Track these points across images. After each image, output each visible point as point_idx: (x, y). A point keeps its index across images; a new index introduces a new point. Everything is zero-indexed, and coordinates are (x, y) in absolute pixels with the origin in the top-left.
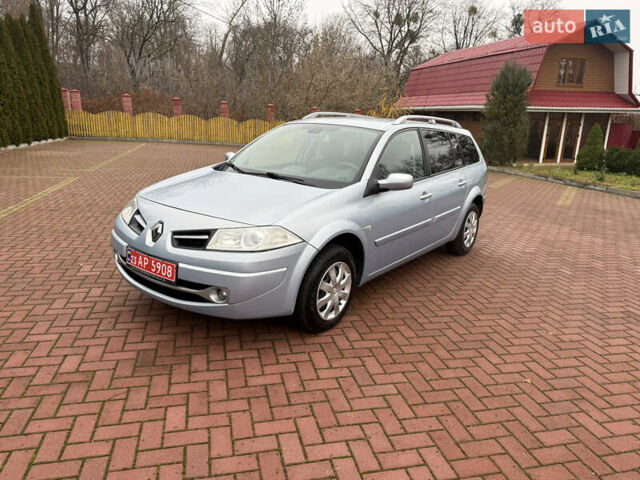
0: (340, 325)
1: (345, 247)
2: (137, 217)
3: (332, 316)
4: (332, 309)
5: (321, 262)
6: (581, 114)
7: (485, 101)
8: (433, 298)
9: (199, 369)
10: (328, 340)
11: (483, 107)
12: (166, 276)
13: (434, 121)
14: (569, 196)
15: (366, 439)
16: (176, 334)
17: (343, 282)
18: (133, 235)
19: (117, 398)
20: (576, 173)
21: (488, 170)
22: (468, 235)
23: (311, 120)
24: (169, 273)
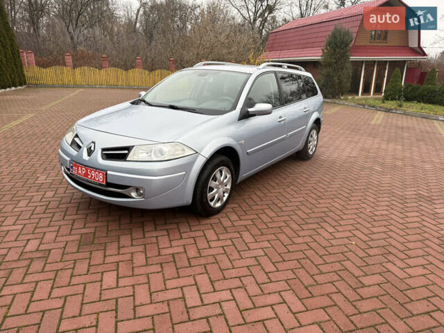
0: (225, 211)
1: (226, 156)
2: (76, 139)
3: (218, 205)
4: (219, 199)
5: (210, 167)
6: (386, 61)
7: (321, 54)
8: (288, 190)
9: (126, 245)
10: (217, 221)
11: (320, 58)
12: (99, 180)
13: (286, 67)
14: (379, 117)
15: (244, 287)
16: (108, 221)
17: (225, 181)
18: (74, 152)
19: (68, 267)
20: (383, 102)
21: (324, 102)
22: (311, 146)
23: (199, 67)
24: (100, 178)
